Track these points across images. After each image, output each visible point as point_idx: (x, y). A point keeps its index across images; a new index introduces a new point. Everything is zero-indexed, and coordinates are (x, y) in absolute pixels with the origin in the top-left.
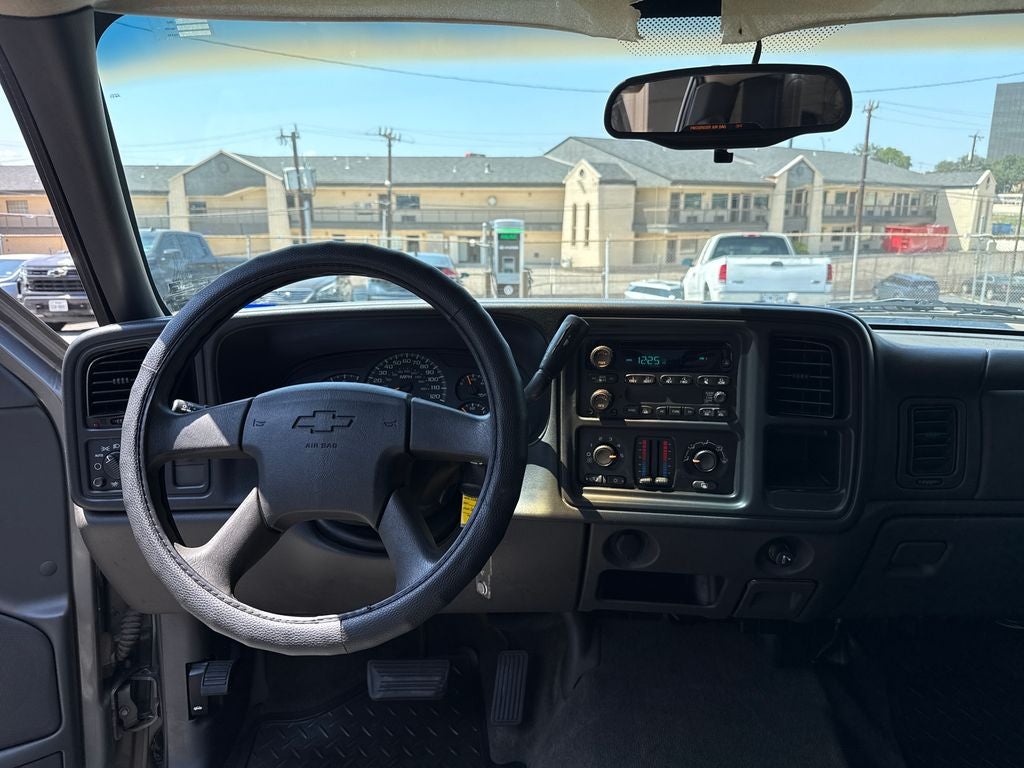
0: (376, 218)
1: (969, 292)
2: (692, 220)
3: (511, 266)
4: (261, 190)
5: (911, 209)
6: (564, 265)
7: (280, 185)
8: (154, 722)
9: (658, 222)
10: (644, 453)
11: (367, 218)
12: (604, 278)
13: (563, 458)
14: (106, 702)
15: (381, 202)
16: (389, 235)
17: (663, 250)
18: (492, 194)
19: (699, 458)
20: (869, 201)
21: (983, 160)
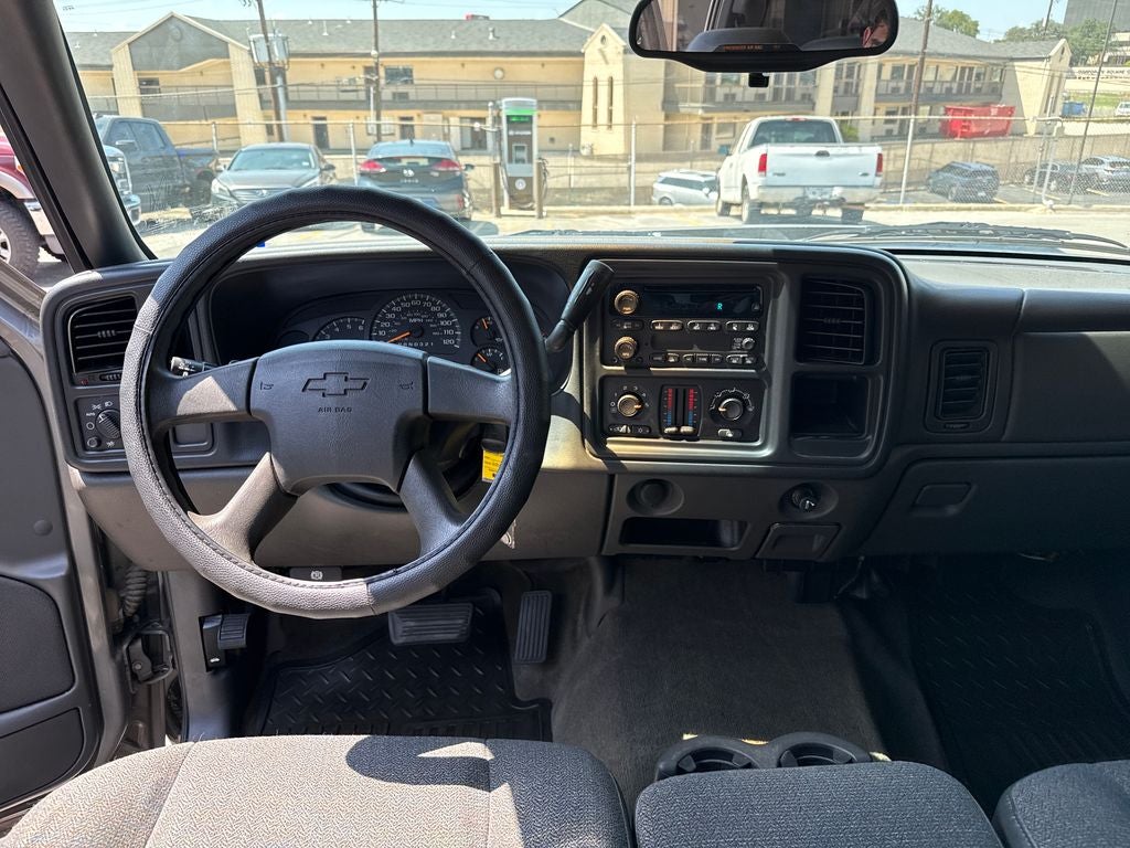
0: (362, 96)
1: (1031, 183)
2: (730, 98)
3: (524, 155)
4: (224, 63)
5: (975, 85)
6: (584, 152)
7: (247, 57)
8: (168, 674)
9: (692, 101)
10: (670, 402)
11: (351, 96)
12: (629, 168)
13: (586, 409)
14: (118, 657)
15: (368, 77)
16: (378, 117)
17: (698, 134)
18: (499, 66)
19: (726, 406)
20: (929, 76)
21: (1059, 26)
